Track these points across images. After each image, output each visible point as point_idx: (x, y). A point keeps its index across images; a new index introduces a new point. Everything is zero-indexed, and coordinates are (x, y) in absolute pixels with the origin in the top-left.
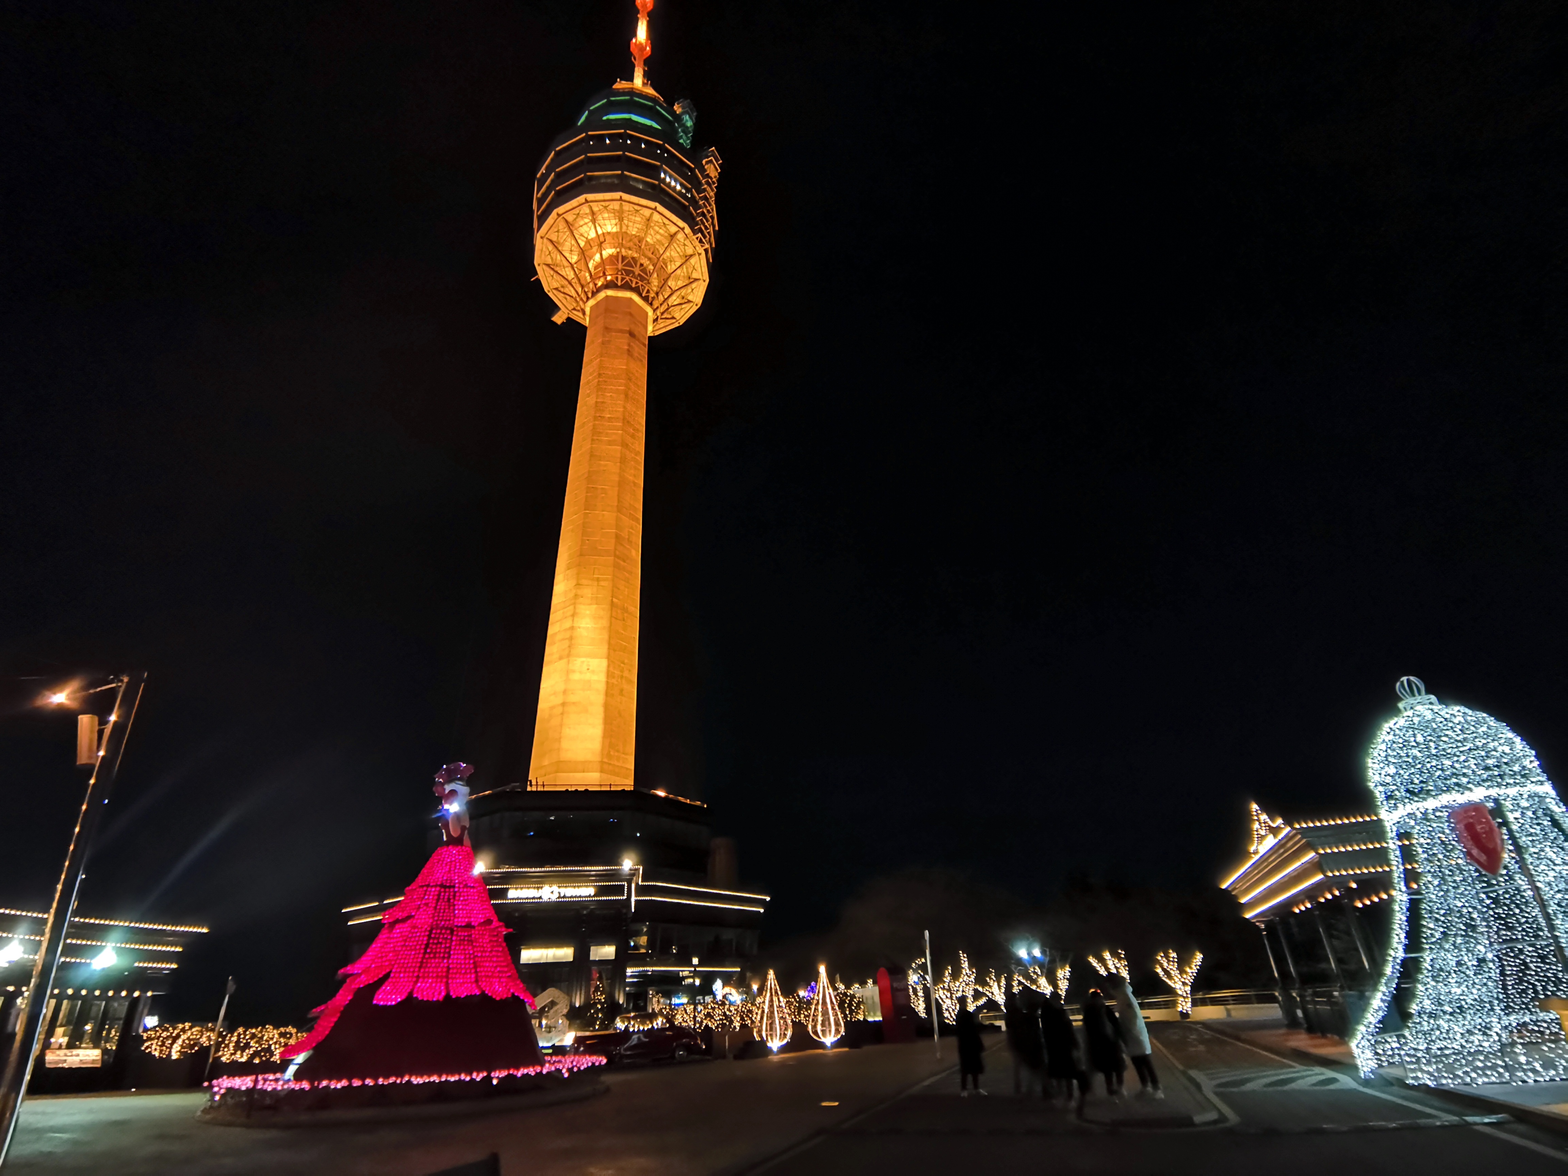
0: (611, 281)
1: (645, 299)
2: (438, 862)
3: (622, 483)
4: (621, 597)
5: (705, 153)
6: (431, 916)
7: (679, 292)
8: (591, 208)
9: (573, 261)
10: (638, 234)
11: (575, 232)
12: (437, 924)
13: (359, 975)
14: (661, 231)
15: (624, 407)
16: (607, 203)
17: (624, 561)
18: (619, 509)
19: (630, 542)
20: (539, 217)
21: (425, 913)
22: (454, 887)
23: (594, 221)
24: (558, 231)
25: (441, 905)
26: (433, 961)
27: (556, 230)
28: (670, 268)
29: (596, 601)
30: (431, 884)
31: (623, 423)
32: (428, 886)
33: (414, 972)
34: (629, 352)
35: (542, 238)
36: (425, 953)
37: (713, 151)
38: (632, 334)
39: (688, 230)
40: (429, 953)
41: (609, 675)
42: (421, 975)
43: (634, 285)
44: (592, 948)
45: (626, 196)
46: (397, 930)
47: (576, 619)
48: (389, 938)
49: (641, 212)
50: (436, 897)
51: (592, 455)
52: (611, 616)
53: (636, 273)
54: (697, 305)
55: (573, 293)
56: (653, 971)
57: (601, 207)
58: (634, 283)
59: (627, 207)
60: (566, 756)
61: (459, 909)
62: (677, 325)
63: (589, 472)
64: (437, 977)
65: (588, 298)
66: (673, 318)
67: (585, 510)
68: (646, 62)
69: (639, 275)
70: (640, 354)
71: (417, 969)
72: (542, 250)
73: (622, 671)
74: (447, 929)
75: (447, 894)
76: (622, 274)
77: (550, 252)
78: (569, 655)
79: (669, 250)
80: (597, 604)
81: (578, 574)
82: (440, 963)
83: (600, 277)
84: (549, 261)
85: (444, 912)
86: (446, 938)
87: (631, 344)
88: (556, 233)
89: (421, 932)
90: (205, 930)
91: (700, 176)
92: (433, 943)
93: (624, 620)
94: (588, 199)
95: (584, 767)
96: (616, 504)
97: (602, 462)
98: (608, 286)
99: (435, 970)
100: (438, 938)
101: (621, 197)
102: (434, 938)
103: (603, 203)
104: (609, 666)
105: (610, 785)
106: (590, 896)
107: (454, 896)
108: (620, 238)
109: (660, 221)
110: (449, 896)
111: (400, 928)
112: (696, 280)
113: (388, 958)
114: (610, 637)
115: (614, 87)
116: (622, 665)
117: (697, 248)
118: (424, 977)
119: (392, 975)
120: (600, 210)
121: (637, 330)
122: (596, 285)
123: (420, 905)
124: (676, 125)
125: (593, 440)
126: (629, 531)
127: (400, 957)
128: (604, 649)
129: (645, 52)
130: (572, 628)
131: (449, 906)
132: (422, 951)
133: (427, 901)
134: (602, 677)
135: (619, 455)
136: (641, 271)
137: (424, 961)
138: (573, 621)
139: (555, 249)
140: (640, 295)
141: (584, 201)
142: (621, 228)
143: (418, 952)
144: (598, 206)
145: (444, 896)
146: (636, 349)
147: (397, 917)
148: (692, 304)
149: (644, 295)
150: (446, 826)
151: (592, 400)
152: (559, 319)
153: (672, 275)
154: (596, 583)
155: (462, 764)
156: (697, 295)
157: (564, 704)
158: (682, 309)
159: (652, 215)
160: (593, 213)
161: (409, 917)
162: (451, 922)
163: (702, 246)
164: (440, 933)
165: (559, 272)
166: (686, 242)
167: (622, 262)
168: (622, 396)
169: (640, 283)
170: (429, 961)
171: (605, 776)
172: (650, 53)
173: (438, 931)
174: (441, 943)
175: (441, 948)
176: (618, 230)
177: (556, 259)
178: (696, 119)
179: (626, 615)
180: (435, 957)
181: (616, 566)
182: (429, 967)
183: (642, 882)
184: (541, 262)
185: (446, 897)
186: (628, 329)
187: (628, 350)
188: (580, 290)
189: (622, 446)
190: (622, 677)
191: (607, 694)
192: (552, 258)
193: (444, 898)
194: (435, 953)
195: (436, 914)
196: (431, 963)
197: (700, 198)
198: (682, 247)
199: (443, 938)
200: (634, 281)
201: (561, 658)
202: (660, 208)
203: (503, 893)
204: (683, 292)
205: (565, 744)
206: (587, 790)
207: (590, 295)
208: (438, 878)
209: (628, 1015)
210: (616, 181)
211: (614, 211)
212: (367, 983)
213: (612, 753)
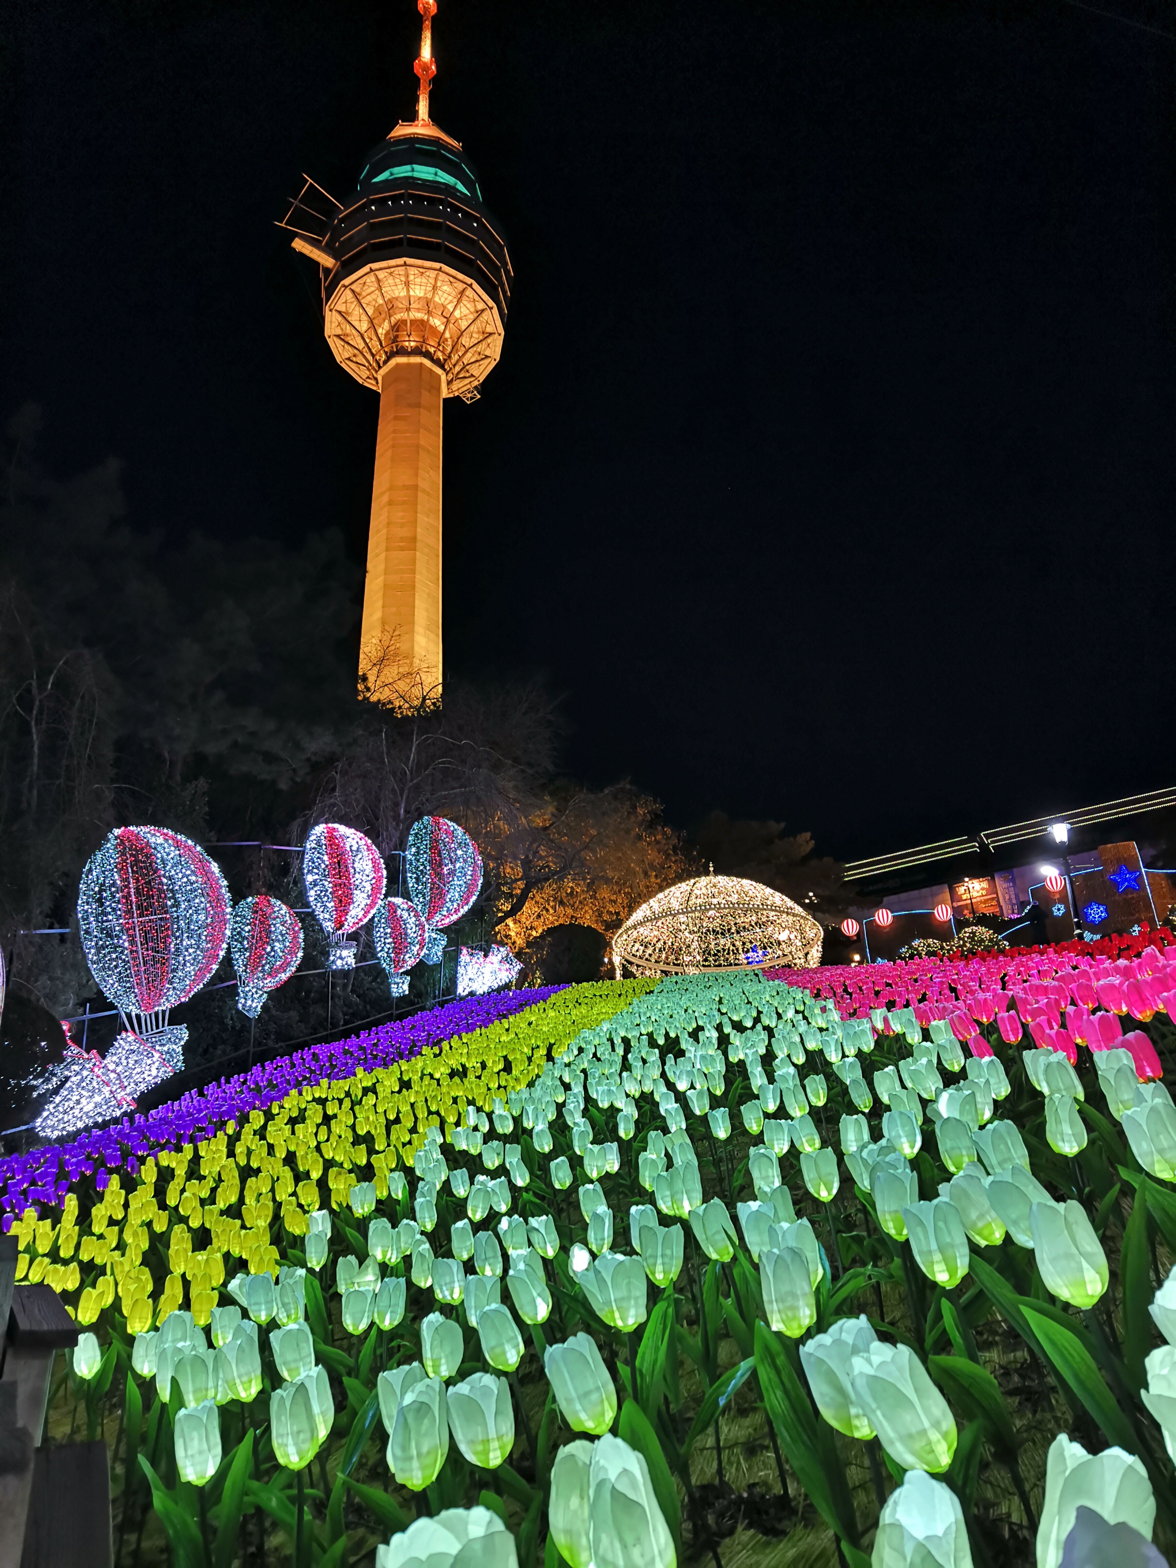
129: (430, 73)
172: (436, 73)
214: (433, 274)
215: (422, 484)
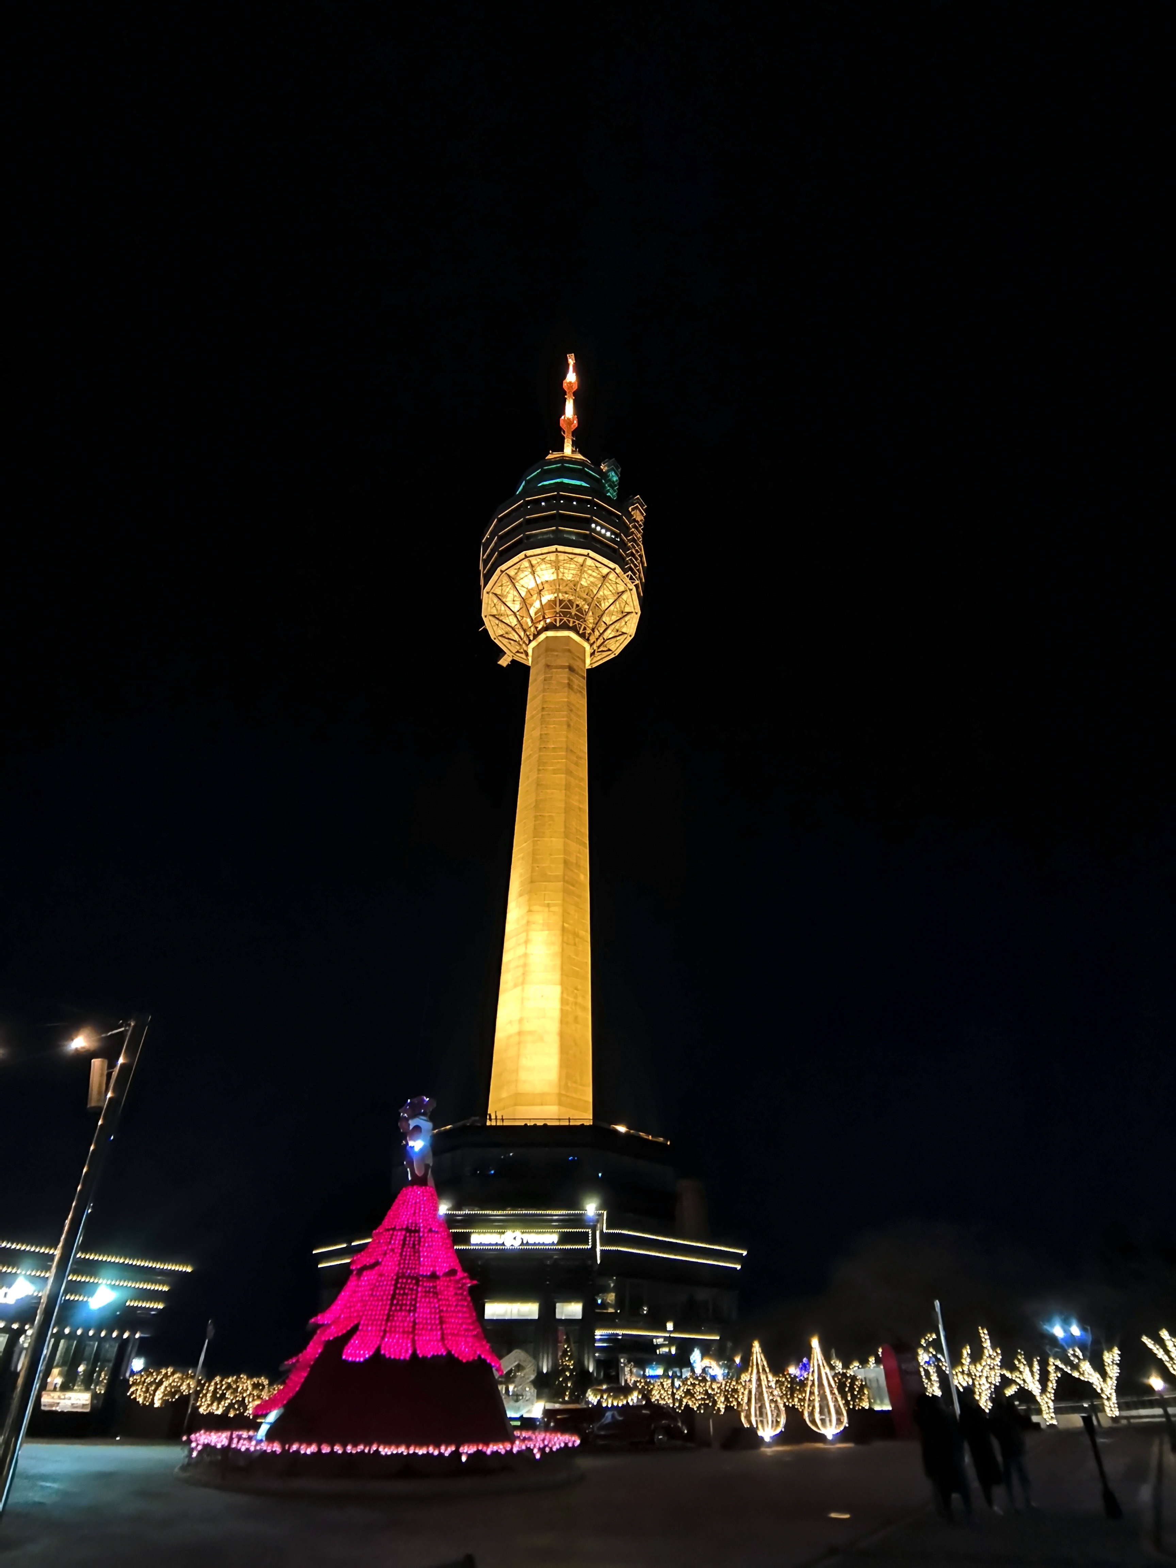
0: (551, 623)
1: (582, 636)
2: (403, 1204)
3: (568, 810)
4: (571, 922)
5: (630, 501)
6: (397, 1263)
7: (613, 626)
8: (530, 562)
9: (515, 610)
10: (573, 579)
11: (517, 584)
12: (403, 1273)
13: (329, 1325)
14: (594, 574)
15: (567, 737)
16: (544, 556)
17: (573, 886)
18: (567, 835)
19: (578, 865)
20: (485, 576)
21: (392, 1259)
22: (419, 1231)
23: (533, 573)
24: (501, 586)
25: (406, 1252)
26: (399, 1313)
27: (500, 585)
28: (604, 605)
29: (547, 926)
30: (397, 1228)
31: (567, 751)
32: (394, 1229)
33: (381, 1325)
34: (570, 686)
35: (488, 593)
36: (392, 1304)
37: (638, 498)
38: (571, 669)
39: (618, 570)
40: (397, 1304)
41: (563, 1001)
42: (388, 1329)
43: (571, 625)
44: (558, 1305)
45: (561, 548)
46: (366, 1277)
47: (529, 946)
48: (358, 1286)
49: (575, 559)
50: (401, 1242)
51: (539, 784)
52: (563, 942)
53: (573, 614)
54: (630, 636)
55: (516, 638)
56: (623, 1335)
57: (539, 560)
58: (571, 622)
59: (562, 557)
60: (524, 1088)
61: (424, 1256)
62: (613, 656)
63: (536, 801)
64: (404, 1332)
65: (530, 641)
66: (609, 650)
67: (534, 837)
68: (574, 433)
69: (576, 614)
70: (579, 686)
71: (384, 1323)
72: (488, 604)
73: (576, 997)
74: (413, 1278)
75: (412, 1239)
76: (560, 616)
77: (495, 605)
78: (523, 983)
79: (602, 589)
80: (548, 930)
81: (530, 900)
82: (406, 1317)
83: (540, 621)
84: (495, 612)
85: (410, 1259)
86: (412, 1289)
87: (572, 678)
88: (500, 588)
89: (388, 1281)
90: (189, 1269)
91: (627, 521)
92: (399, 1294)
93: (575, 944)
94: (528, 555)
95: (541, 1099)
96: (563, 830)
97: (548, 791)
98: (547, 628)
99: (401, 1324)
100: (404, 1289)
101: (556, 549)
102: (401, 1288)
103: (541, 557)
104: (562, 993)
105: (569, 1119)
106: (553, 1244)
107: (419, 1241)
108: (557, 584)
109: (593, 565)
110: (414, 1241)
111: (367, 1276)
112: (628, 613)
113: (356, 1308)
114: (562, 963)
115: (546, 458)
116: (576, 991)
117: (628, 585)
118: (390, 1331)
119: (360, 1328)
120: (538, 563)
121: (576, 664)
122: (536, 628)
123: (386, 1251)
124: (603, 481)
125: (539, 770)
126: (577, 856)
127: (368, 1308)
128: (556, 976)
129: (572, 426)
130: (525, 955)
131: (415, 1252)
132: (389, 1302)
133: (393, 1247)
134: (557, 1005)
135: (564, 782)
136: (577, 611)
137: (391, 1313)
138: (526, 947)
139: (500, 601)
140: (577, 633)
141: (524, 557)
142: (558, 575)
143: (385, 1303)
144: (536, 560)
145: (410, 1240)
146: (576, 682)
147: (365, 1263)
148: (626, 636)
149: (581, 632)
150: (411, 1164)
151: (536, 733)
152: (504, 662)
153: (606, 612)
154: (547, 909)
155: (425, 1098)
156: (631, 626)
157: (520, 1033)
158: (617, 641)
159: (585, 561)
160: (532, 566)
161: (377, 1263)
162: (417, 1271)
163: (633, 583)
164: (406, 1283)
165: (503, 620)
166: (617, 581)
167: (559, 606)
168: (565, 727)
169: (577, 622)
170: (395, 1314)
171: (564, 1109)
172: (577, 426)
173: (404, 1281)
174: (407, 1294)
175: (407, 1299)
176: (555, 578)
177: (501, 610)
178: (620, 474)
179: (577, 940)
180: (401, 1310)
181: (566, 891)
182: (396, 1321)
183: (607, 1229)
184: (488, 614)
185: (411, 1242)
186: (568, 664)
187: (569, 684)
188: (522, 634)
189: (566, 774)
190: (576, 1004)
191: (562, 1021)
192: (497, 610)
193: (409, 1244)
194: (402, 1305)
195: (402, 1261)
196: (398, 1317)
197: (628, 540)
198: (614, 586)
199: (409, 1288)
200: (572, 620)
201: (515, 986)
202: (592, 554)
203: (465, 1238)
204: (617, 625)
205: (523, 1076)
206: (545, 1125)
207: (531, 638)
208: (404, 1221)
209: (600, 1388)
210: (551, 536)
211: (551, 562)
212: (336, 1335)
213: (569, 1084)
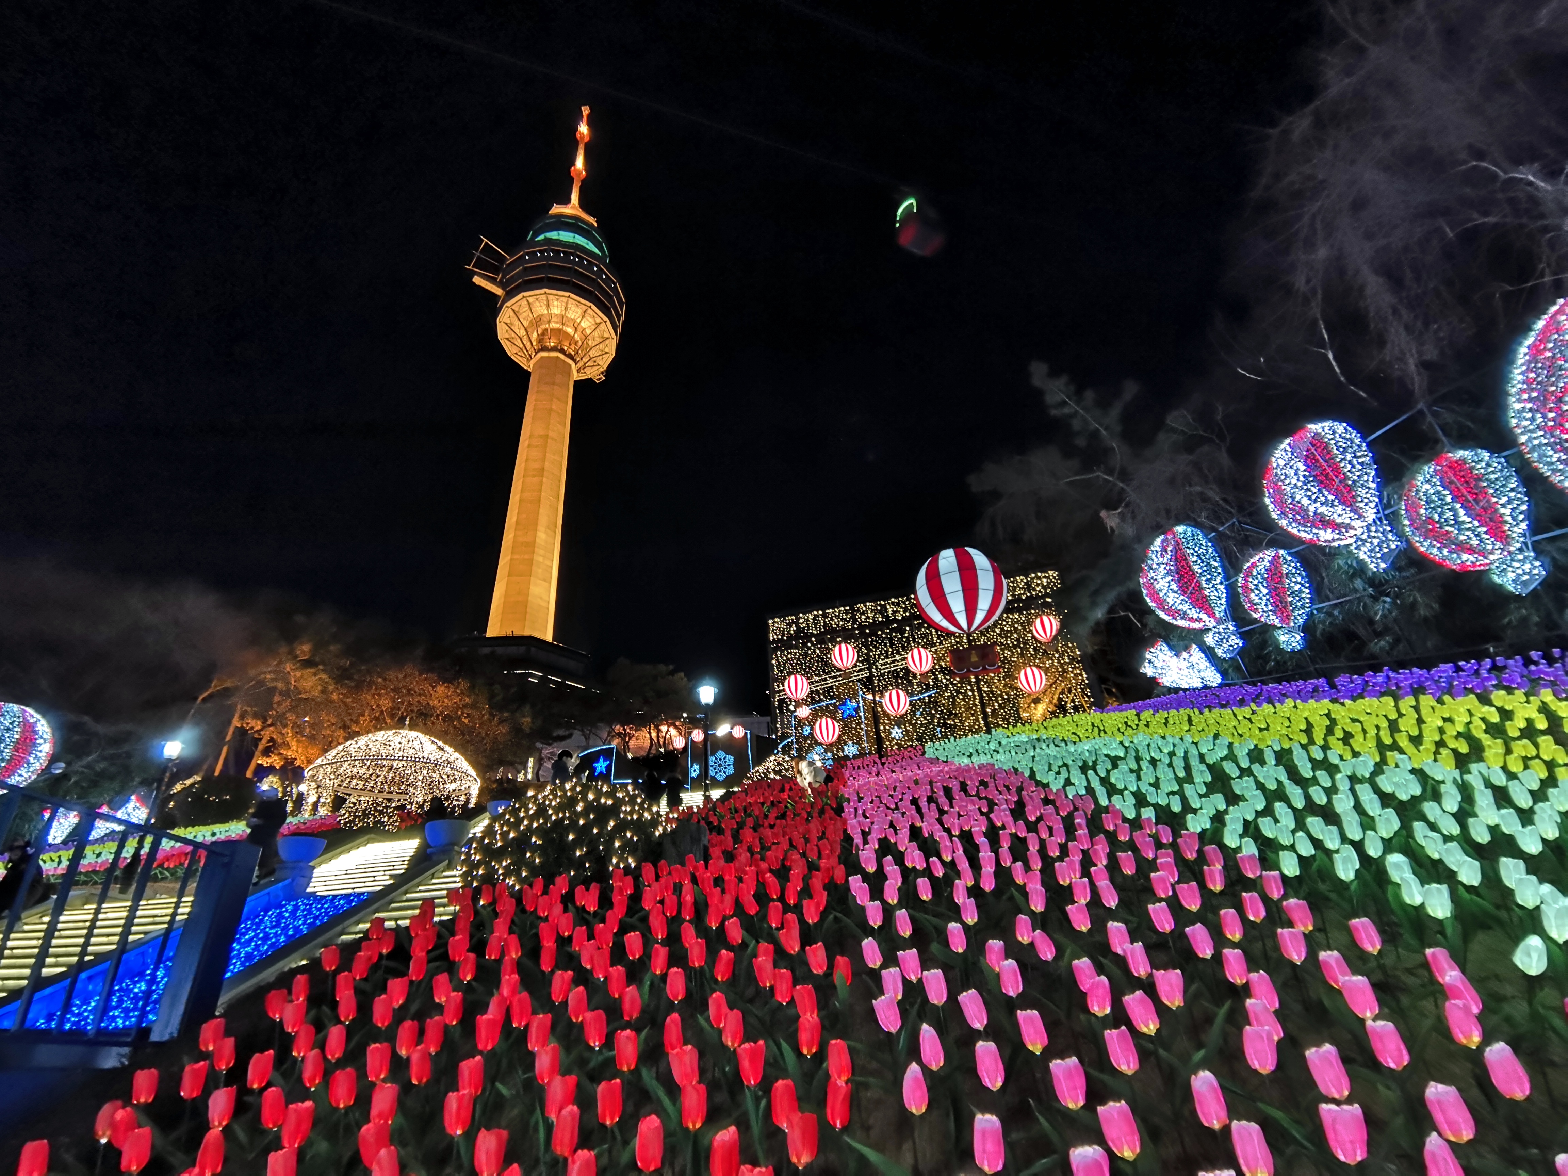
214: (565, 300)
215: (551, 434)
